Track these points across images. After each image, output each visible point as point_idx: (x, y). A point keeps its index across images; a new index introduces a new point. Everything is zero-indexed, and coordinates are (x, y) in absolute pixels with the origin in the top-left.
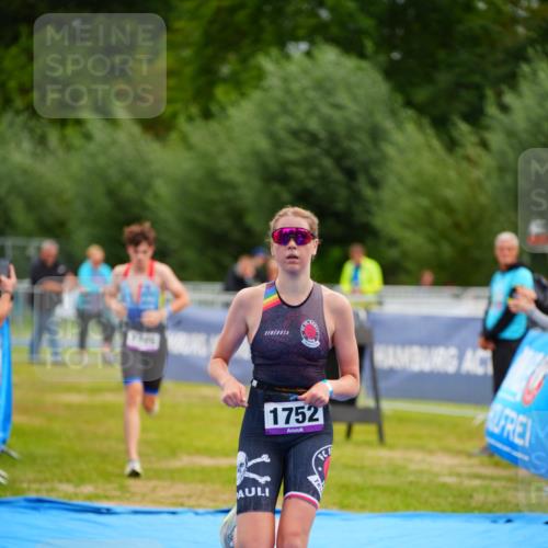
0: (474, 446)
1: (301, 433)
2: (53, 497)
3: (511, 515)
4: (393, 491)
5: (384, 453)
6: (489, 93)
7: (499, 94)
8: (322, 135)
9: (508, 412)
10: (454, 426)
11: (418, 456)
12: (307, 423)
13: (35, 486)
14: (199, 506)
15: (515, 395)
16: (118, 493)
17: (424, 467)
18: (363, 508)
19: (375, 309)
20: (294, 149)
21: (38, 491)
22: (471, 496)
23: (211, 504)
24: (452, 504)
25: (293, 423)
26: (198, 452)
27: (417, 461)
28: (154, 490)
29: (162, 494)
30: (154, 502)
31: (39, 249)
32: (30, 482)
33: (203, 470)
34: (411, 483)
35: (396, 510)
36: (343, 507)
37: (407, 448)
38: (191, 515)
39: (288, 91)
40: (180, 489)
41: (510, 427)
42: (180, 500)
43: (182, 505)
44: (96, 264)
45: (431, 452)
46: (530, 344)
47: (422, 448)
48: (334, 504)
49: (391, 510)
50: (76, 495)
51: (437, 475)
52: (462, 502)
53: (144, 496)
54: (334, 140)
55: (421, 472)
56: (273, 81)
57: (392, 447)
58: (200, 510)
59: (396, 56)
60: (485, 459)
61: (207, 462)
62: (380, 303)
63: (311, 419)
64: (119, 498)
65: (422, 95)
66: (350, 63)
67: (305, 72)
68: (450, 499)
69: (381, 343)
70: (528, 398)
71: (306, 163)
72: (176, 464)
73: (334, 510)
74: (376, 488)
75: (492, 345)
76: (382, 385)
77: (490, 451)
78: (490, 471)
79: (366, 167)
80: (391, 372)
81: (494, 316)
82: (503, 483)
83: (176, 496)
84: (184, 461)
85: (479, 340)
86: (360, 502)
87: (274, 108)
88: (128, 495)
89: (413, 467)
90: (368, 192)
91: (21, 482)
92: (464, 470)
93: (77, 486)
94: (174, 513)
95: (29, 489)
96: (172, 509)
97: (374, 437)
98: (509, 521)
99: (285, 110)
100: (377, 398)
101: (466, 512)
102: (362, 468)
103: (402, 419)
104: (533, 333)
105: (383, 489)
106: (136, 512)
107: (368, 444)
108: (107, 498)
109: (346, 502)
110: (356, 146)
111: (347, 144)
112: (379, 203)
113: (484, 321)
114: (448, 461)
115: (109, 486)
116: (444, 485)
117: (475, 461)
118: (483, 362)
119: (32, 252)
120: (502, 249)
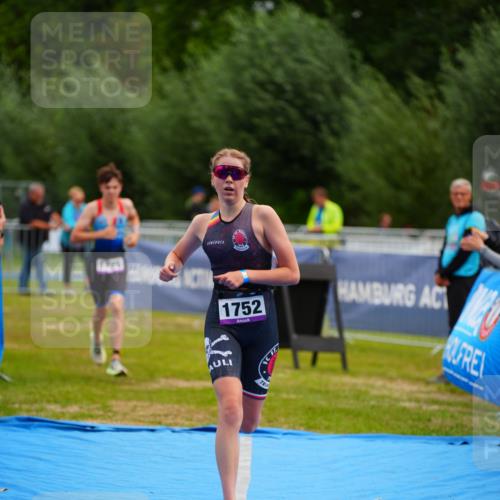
0: (431, 374)
1: (248, 323)
2: (41, 416)
3: (467, 438)
4: (357, 414)
5: (347, 379)
6: (444, 50)
7: (454, 52)
8: (288, 87)
9: (465, 345)
10: (412, 355)
11: (379, 383)
12: (252, 315)
13: (25, 407)
14: (176, 424)
15: (472, 330)
16: (101, 413)
17: (386, 392)
18: (328, 429)
19: (338, 247)
20: (261, 99)
21: (28, 411)
22: (429, 420)
23: (187, 423)
24: (411, 427)
25: (241, 315)
26: (175, 375)
27: (378, 387)
28: (134, 409)
29: (141, 413)
30: (135, 420)
31: (27, 190)
32: (21, 403)
33: (179, 392)
34: (373, 407)
35: (360, 431)
36: (309, 428)
37: (369, 375)
38: (169, 432)
39: (255, 46)
40: (158, 408)
41: (467, 359)
42: (158, 419)
43: (160, 423)
44: (78, 202)
45: (391, 379)
46: (484, 282)
47: (382, 376)
48: (301, 425)
49: (354, 431)
50: (63, 414)
51: (397, 400)
52: (421, 426)
53: (125, 414)
54: (298, 92)
55: (383, 397)
56: (242, 37)
57: (354, 374)
58: (177, 428)
59: (356, 14)
60: (443, 386)
61: (182, 384)
62: (343, 242)
63: (256, 311)
64: (102, 417)
65: (380, 51)
66: (312, 21)
67: (271, 28)
68: (410, 422)
69: (344, 279)
70: (485, 333)
71: (272, 113)
72: (155, 386)
73: (302, 431)
74: (341, 411)
75: (447, 283)
76: (345, 317)
77: (446, 379)
78: (446, 397)
79: (328, 118)
80: (354, 304)
81: (449, 255)
82: (459, 408)
83: (154, 415)
84: (162, 383)
85: (435, 277)
86: (326, 423)
87: (242, 62)
88: (110, 414)
89: (374, 392)
90: (331, 141)
91: (13, 403)
92: (422, 396)
93: (64, 406)
94: (152, 430)
95: (20, 409)
96: (151, 427)
97: (338, 365)
98: (465, 443)
99: (253, 64)
100: (340, 329)
101: (424, 434)
102: (327, 392)
103: (364, 349)
104: (487, 272)
105: (347, 413)
106: (118, 430)
107: (332, 371)
108: (91, 417)
109: (312, 424)
110: (320, 98)
111: (309, 95)
112: (340, 150)
113: (440, 259)
114: (407, 387)
115: (93, 406)
116: (404, 409)
117: (433, 388)
118: (439, 297)
119: (20, 193)
120: (456, 194)
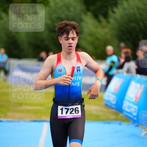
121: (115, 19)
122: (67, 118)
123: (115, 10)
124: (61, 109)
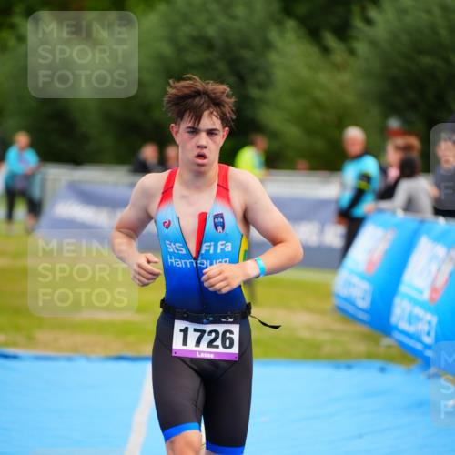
65: (302, 9)
99: (186, 19)
121: (373, 43)
122: (198, 356)
123: (373, 13)
124: (181, 331)
